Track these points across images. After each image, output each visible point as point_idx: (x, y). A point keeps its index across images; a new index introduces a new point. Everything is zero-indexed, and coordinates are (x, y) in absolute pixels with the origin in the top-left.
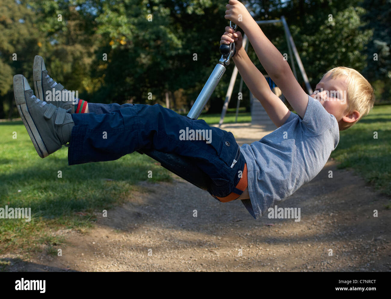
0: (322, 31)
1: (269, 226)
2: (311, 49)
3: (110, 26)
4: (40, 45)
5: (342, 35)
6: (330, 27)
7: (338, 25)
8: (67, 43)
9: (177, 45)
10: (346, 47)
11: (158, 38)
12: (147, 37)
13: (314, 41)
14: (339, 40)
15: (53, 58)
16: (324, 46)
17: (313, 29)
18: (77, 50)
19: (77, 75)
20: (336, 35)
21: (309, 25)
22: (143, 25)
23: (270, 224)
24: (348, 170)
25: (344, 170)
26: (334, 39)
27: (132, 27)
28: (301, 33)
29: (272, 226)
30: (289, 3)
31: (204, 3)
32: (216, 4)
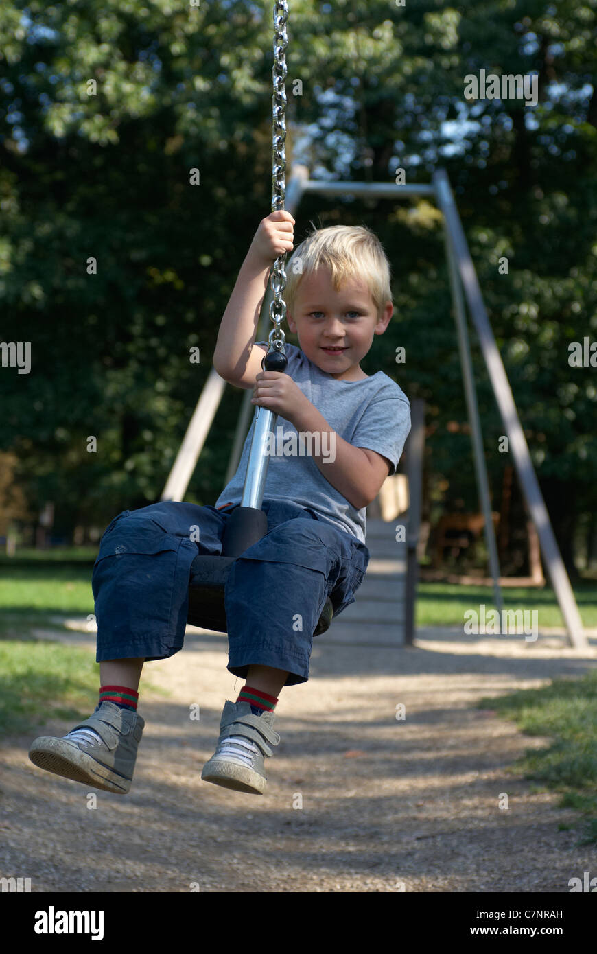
30: (473, 140)
31: (122, 98)
32: (174, 104)
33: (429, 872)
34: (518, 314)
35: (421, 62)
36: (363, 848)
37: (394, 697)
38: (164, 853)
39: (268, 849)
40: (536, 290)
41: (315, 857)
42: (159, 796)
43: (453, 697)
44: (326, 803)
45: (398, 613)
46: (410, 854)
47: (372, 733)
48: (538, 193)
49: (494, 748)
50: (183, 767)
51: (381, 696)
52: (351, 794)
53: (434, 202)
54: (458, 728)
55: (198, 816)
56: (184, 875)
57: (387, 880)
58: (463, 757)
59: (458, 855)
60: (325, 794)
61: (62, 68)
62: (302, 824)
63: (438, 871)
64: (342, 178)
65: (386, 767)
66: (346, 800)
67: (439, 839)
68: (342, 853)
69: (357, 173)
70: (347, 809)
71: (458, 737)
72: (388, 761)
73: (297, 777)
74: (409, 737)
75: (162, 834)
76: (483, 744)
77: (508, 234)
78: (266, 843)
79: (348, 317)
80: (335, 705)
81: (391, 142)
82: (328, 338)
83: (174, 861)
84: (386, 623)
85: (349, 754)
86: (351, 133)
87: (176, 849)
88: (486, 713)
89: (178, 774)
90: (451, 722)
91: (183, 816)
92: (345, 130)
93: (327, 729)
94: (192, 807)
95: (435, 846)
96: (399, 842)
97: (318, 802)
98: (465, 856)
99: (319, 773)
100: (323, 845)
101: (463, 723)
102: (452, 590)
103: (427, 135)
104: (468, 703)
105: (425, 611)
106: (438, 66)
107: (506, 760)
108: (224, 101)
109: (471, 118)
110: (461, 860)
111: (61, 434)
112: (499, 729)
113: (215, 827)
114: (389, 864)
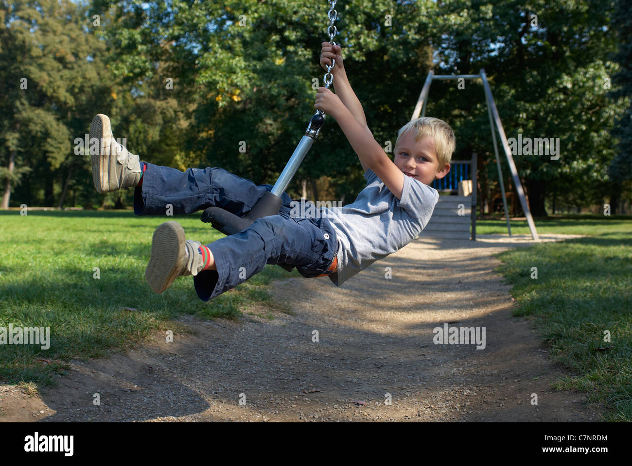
0: (550, 95)
1: (358, 404)
2: (531, 124)
3: (218, 72)
4: (114, 96)
5: (583, 105)
6: (564, 90)
7: (576, 87)
8: (156, 97)
10: (589, 122)
11: (292, 95)
12: (275, 91)
13: (538, 112)
14: (577, 112)
15: (133, 117)
16: (552, 119)
17: (535, 93)
18: (171, 107)
19: (167, 145)
20: (573, 104)
21: (530, 85)
22: (268, 74)
23: (360, 402)
24: (527, 320)
25: (521, 319)
26: (570, 109)
27: (251, 75)
28: (516, 98)
29: (362, 405)
30: (501, 50)
31: (367, 44)
32: (386, 46)
35: (479, 24)
37: (464, 254)
40: (525, 108)
45: (470, 229)
76: (489, 264)
77: (515, 87)
81: (470, 52)
84: (464, 231)
85: (445, 269)
88: (493, 257)
90: (485, 259)
92: (452, 49)
103: (484, 49)
104: (488, 255)
105: (480, 229)
106: (485, 25)
108: (405, 42)
109: (500, 42)
111: (348, 169)
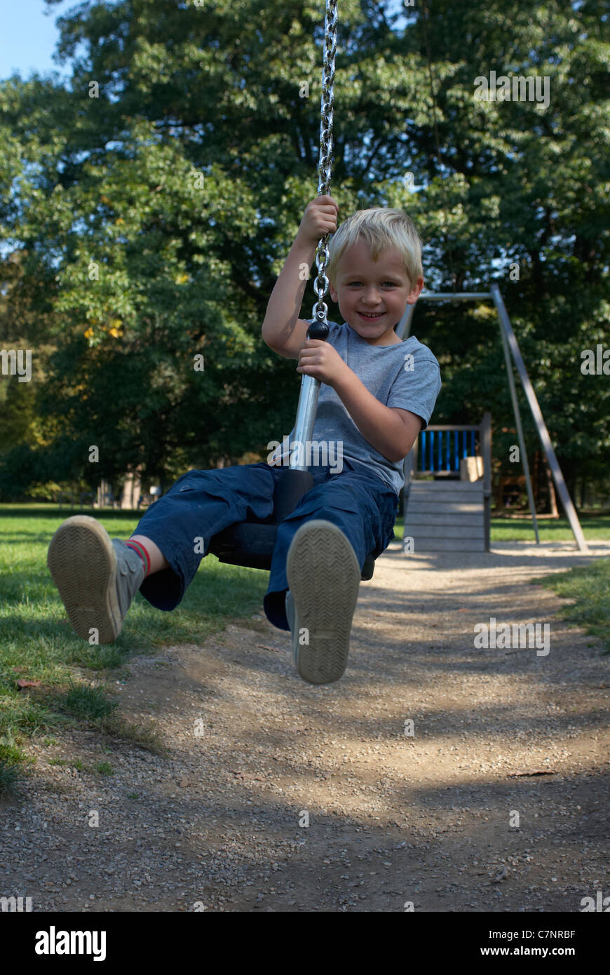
3: (88, 293)
6: (605, 325)
9: (244, 346)
11: (202, 331)
12: (174, 323)
19: (19, 408)
21: (554, 317)
22: (165, 297)
27: (139, 298)
33: (515, 672)
34: (540, 364)
35: (479, 226)
36: (476, 660)
37: (482, 579)
38: (365, 664)
39: (422, 661)
40: (549, 351)
41: (449, 665)
42: (358, 634)
43: (516, 579)
44: (451, 637)
45: (481, 534)
46: (503, 663)
47: (471, 599)
48: (547, 296)
49: (543, 605)
50: (369, 619)
51: (475, 579)
52: (465, 631)
53: (490, 303)
54: (521, 595)
55: (382, 645)
56: (378, 676)
57: (492, 676)
58: (527, 610)
59: (531, 662)
60: (450, 632)
61: (280, 239)
62: (440, 648)
63: (520, 671)
64: (436, 291)
65: (482, 617)
66: (462, 635)
67: (519, 654)
68: (465, 663)
69: (444, 289)
70: (463, 639)
71: (522, 600)
72: (484, 614)
73: (433, 624)
74: (493, 600)
75: (362, 654)
76: (536, 603)
77: (532, 320)
78: (420, 658)
79: (384, 287)
80: (449, 584)
81: (463, 271)
82: (366, 305)
83: (370, 667)
84: (474, 539)
85: (460, 610)
86: (441, 268)
87: (372, 662)
88: (536, 586)
89: (367, 623)
90: (516, 592)
91: (372, 645)
92: (437, 266)
93: (446, 597)
94: (377, 640)
95: (517, 657)
96: (496, 656)
97: (447, 636)
98: (535, 663)
99: (445, 621)
100: (453, 659)
101: (523, 592)
102: (507, 521)
103: (483, 267)
104: (525, 581)
105: (495, 533)
106: (489, 227)
107: (551, 611)
109: (508, 256)
110: (533, 665)
112: (545, 594)
113: (391, 650)
114: (492, 668)
